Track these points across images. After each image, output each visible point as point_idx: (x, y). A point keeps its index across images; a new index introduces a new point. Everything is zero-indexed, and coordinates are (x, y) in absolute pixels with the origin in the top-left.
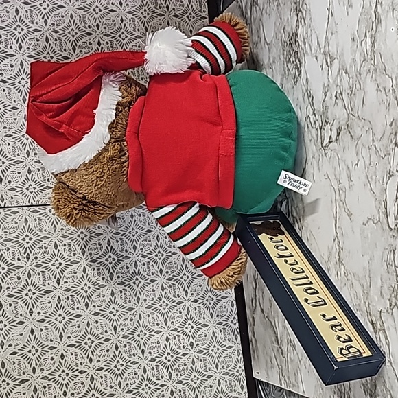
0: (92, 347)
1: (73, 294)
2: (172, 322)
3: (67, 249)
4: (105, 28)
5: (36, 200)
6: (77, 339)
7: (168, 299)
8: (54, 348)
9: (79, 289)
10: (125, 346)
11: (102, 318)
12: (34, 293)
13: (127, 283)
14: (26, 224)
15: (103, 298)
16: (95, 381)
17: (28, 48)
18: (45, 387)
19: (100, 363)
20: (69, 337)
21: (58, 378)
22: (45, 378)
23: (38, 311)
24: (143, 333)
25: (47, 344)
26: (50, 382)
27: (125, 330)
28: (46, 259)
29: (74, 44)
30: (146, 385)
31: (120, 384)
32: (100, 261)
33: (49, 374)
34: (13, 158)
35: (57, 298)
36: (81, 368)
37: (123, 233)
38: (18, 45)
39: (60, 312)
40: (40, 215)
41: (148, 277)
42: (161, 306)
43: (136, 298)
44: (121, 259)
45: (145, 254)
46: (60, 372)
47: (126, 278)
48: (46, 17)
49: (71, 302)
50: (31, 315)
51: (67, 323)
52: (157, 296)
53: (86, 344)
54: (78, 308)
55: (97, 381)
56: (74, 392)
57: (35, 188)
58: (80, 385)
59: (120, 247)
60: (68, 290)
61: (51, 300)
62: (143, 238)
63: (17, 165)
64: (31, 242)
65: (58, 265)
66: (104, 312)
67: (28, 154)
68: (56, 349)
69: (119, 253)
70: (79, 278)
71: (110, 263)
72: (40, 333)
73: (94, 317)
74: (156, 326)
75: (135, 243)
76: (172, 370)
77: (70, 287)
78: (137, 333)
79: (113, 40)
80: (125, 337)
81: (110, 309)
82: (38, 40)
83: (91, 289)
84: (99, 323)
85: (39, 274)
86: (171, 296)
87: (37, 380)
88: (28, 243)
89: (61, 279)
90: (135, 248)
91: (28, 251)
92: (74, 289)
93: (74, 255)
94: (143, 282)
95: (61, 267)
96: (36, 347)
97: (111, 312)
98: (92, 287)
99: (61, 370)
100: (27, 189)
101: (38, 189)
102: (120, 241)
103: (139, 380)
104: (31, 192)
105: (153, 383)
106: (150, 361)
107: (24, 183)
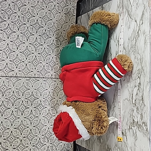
0: (22, 129)
1: (18, 110)
2: (51, 123)
3: (17, 94)
4: (40, 15)
5: (8, 75)
6: (17, 126)
7: (51, 114)
8: (9, 129)
9: (20, 108)
10: (34, 130)
11: (27, 119)
12: (4, 109)
13: (37, 107)
14: (4, 83)
15: (28, 112)
16: (22, 142)
17: (12, 19)
18: (4, 143)
19: (24, 135)
20: (15, 125)
21: (9, 139)
22: (4, 139)
23: (5, 115)
24: (40, 126)
25: (7, 127)
26: (6, 141)
27: (34, 124)
28: (9, 96)
29: (28, 19)
30: (40, 144)
31: (31, 143)
32: (28, 99)
33: (6, 138)
34: (1, 58)
35: (12, 111)
36: (17, 136)
37: (37, 89)
38: (8, 17)
39: (13, 116)
40: (9, 80)
41: (44, 106)
42: (48, 116)
43: (39, 113)
44: (36, 99)
45: (44, 98)
46: (10, 138)
47: (37, 106)
48: (19, 8)
49: (17, 113)
50: (2, 116)
51: (15, 120)
52: (47, 113)
53: (20, 128)
54: (19, 115)
55: (23, 141)
56: (14, 145)
57: (8, 70)
58: (17, 142)
59: (36, 94)
60: (16, 108)
61: (10, 112)
62: (44, 92)
63: (3, 61)
64: (5, 90)
65: (13, 99)
66: (28, 117)
67: (7, 57)
68: (10, 129)
69: (35, 96)
70: (20, 104)
71: (32, 100)
72: (5, 123)
73: (24, 119)
74: (45, 123)
75: (41, 93)
76: (49, 139)
77: (17, 107)
78: (38, 126)
79: (42, 19)
80: (34, 127)
81: (30, 116)
82: (16, 17)
83: (24, 109)
84: (26, 121)
85: (6, 102)
86: (52, 113)
87: (2, 140)
88: (3, 90)
89: (14, 104)
90: (41, 95)
91: (3, 93)
92: (18, 108)
93: (20, 96)
94: (42, 107)
95: (14, 100)
96: (3, 128)
97: (30, 117)
98: (25, 108)
99: (11, 137)
100: (5, 70)
101: (9, 71)
102: (36, 92)
103: (38, 142)
104: (7, 72)
105: (42, 143)
106: (42, 136)
107: (4, 68)
